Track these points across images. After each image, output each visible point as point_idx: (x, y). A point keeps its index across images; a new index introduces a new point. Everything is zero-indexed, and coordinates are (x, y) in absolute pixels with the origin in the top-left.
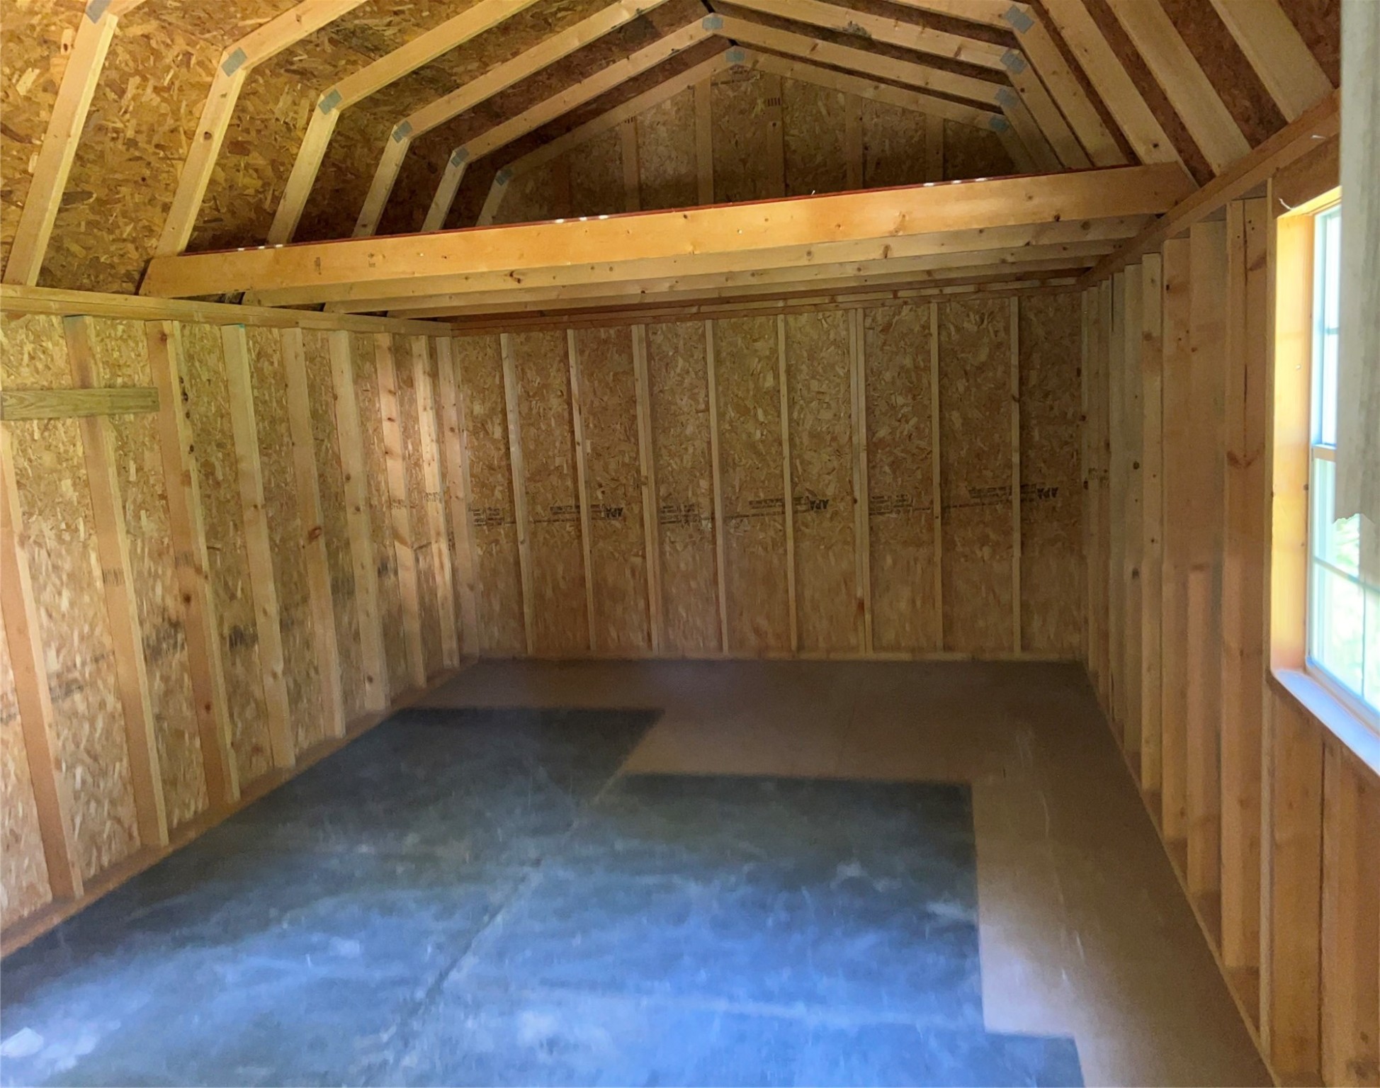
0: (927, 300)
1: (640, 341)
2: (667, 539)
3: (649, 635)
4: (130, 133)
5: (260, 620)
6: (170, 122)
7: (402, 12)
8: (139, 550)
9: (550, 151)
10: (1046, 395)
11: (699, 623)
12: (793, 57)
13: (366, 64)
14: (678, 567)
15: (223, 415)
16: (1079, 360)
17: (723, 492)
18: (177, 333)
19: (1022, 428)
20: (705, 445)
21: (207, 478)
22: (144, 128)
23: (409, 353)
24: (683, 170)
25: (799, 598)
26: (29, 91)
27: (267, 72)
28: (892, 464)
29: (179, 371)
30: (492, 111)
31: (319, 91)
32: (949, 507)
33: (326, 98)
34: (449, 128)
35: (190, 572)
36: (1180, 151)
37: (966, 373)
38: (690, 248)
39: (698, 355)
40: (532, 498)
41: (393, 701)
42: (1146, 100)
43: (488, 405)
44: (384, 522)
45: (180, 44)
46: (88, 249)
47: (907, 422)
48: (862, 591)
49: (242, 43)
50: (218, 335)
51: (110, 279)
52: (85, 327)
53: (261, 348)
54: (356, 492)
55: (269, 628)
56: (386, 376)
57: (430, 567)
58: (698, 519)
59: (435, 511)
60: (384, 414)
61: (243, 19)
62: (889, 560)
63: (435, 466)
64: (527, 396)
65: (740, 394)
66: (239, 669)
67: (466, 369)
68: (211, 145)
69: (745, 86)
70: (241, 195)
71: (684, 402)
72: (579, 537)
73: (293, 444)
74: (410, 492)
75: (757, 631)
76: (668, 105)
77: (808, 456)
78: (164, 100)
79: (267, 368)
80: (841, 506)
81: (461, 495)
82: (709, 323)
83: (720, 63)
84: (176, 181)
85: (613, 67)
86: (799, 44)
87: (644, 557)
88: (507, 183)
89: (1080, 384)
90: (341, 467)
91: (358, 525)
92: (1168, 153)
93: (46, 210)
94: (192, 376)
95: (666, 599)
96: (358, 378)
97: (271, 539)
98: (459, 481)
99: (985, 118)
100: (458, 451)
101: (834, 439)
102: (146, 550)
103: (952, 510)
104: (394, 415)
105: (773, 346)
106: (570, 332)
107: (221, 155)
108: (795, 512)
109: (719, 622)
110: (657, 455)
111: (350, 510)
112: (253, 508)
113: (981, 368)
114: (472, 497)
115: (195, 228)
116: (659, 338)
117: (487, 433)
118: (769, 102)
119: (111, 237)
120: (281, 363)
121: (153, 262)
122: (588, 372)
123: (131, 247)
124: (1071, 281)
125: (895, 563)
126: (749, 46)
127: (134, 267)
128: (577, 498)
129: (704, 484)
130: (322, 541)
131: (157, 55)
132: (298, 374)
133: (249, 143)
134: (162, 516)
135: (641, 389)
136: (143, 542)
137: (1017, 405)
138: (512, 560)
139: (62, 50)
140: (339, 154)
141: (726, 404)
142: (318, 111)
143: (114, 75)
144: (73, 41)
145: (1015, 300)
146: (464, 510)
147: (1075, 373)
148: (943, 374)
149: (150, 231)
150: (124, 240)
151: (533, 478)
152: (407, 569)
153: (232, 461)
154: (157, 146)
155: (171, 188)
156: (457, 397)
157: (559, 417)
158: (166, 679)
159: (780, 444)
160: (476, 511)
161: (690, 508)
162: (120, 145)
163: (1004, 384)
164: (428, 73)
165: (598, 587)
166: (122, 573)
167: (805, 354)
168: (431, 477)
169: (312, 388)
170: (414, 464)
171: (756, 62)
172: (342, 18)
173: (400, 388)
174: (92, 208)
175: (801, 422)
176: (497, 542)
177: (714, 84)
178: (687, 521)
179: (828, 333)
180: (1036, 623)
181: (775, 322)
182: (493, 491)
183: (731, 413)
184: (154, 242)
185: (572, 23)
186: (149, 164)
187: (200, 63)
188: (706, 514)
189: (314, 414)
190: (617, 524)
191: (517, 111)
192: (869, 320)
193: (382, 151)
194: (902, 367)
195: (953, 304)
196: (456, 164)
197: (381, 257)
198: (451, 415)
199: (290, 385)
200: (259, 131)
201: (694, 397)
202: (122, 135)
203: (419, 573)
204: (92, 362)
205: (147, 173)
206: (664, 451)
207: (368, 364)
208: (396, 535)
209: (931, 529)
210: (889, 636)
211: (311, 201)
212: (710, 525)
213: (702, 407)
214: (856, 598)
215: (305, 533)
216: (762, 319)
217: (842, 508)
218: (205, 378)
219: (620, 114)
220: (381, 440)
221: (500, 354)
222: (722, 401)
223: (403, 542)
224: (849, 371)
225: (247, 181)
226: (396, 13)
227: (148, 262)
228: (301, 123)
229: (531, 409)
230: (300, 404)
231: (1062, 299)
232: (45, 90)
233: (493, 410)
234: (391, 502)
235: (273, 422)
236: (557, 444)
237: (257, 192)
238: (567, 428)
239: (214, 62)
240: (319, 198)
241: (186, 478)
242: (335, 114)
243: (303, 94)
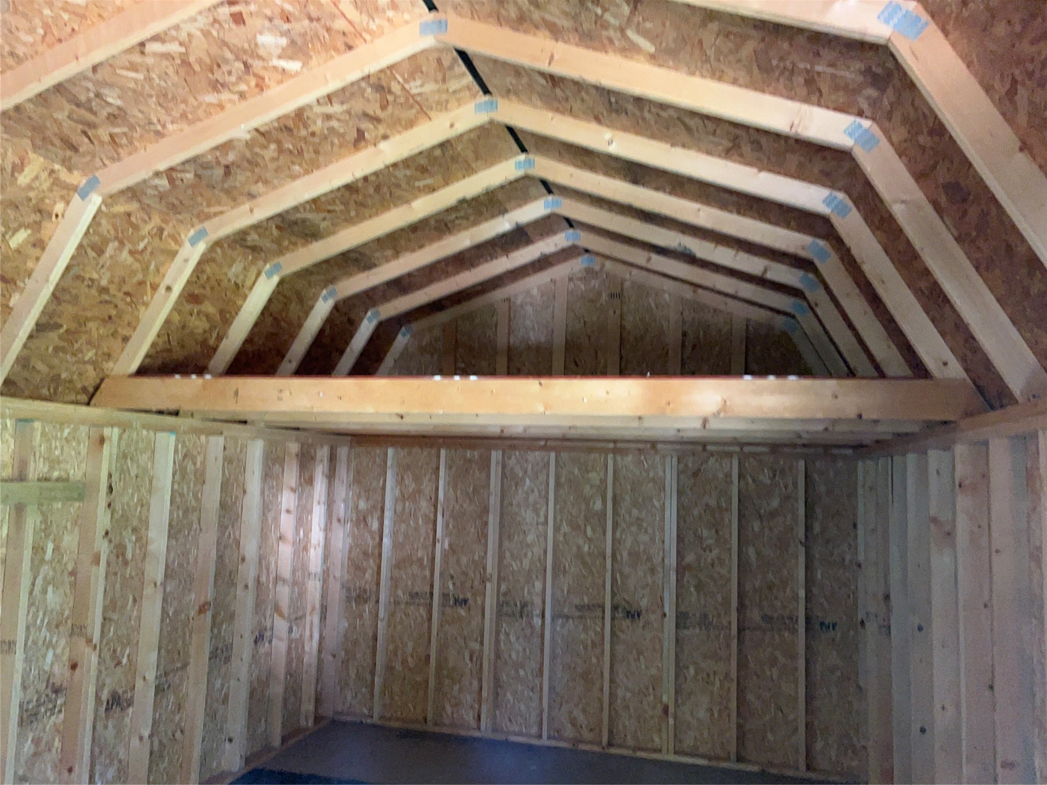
0: (730, 455)
1: (497, 463)
2: (503, 630)
3: (479, 716)
4: (104, 283)
5: (139, 684)
6: (140, 276)
7: (334, 211)
8: (39, 622)
9: (442, 317)
10: (828, 542)
11: (523, 707)
12: (632, 265)
13: (304, 245)
14: (510, 656)
15: (144, 504)
16: (855, 515)
17: (553, 595)
18: (115, 438)
19: (807, 568)
20: (542, 553)
21: (118, 557)
22: (116, 280)
23: (313, 458)
24: (543, 339)
25: (613, 695)
26: (21, 246)
27: (226, 245)
28: (696, 587)
29: (110, 467)
30: (401, 285)
31: (265, 262)
32: (744, 629)
33: (271, 267)
34: (367, 295)
35: (82, 642)
36: (967, 370)
37: (760, 516)
38: (541, 409)
39: (542, 477)
40: (395, 582)
41: (248, 760)
42: (936, 327)
43: (370, 502)
44: (268, 596)
45: (156, 221)
46: (51, 367)
47: (711, 551)
48: (667, 697)
49: (207, 225)
50: (153, 439)
51: (67, 391)
52: (33, 430)
53: (188, 451)
54: (249, 572)
55: (144, 694)
56: (291, 476)
57: (301, 636)
58: (530, 616)
59: (314, 588)
60: (284, 507)
61: (209, 206)
62: (692, 671)
63: (320, 550)
64: (403, 498)
65: (574, 513)
66: (110, 733)
67: (358, 472)
68: (169, 296)
69: (595, 283)
70: (192, 333)
71: (528, 515)
72: (430, 619)
73: (201, 530)
74: (294, 572)
75: (573, 722)
76: (535, 292)
77: (627, 570)
78: (136, 260)
79: (190, 467)
80: (653, 617)
81: (338, 574)
82: (553, 455)
83: (577, 265)
84: (138, 320)
85: (495, 262)
86: (638, 256)
87: (482, 644)
88: (408, 336)
89: (856, 536)
90: (239, 549)
91: (245, 601)
92: (955, 370)
93: (16, 336)
94: (122, 471)
95: (497, 683)
96: (267, 475)
97: (164, 611)
98: (338, 563)
99: (779, 320)
100: (341, 539)
101: (649, 559)
102: (46, 621)
103: (747, 632)
104: (292, 508)
105: (603, 476)
106: (443, 452)
107: (178, 302)
108: (613, 619)
109: (542, 711)
110: (501, 557)
111: (240, 587)
112: (153, 585)
113: (773, 515)
114: (346, 577)
115: (147, 356)
116: (512, 462)
117: (367, 524)
118: (612, 296)
119: (74, 359)
120: (203, 463)
121: (106, 381)
122: (454, 483)
123: (90, 368)
124: (849, 452)
125: (696, 673)
126: (598, 254)
127: (90, 384)
128: (432, 586)
129: (538, 585)
130: (209, 615)
131: (136, 227)
132: (215, 473)
133: (204, 296)
134: (68, 591)
135: (494, 501)
136: (44, 615)
137: (804, 549)
138: (371, 635)
139: (54, 217)
140: (275, 308)
141: (561, 520)
142: (263, 276)
143: (96, 239)
144: (64, 211)
145: (801, 464)
146: (338, 586)
147: (852, 527)
148: (741, 516)
149: (108, 356)
150: (85, 363)
151: (399, 565)
152: (281, 639)
153: (142, 542)
154: (127, 294)
155: (133, 326)
156: (347, 494)
157: (426, 516)
158: (36, 742)
159: (605, 558)
160: (348, 590)
161: (524, 605)
162: (94, 292)
163: (792, 529)
164: (353, 255)
165: (439, 668)
166: (14, 643)
167: (629, 487)
168: (315, 557)
169: (225, 486)
170: (302, 547)
171: (603, 265)
172: (287, 212)
173: (301, 484)
174: (61, 337)
175: (622, 543)
176: (361, 617)
177: (571, 279)
178: (522, 616)
179: (647, 471)
180: (819, 745)
181: (606, 459)
182: (364, 574)
183: (565, 528)
184: (110, 364)
185: (466, 228)
186: (116, 306)
187: (170, 236)
188: (537, 612)
189: (223, 505)
190: (463, 612)
191: (420, 287)
192: (682, 466)
193: (312, 307)
194: (707, 505)
195: (751, 460)
196: (370, 320)
197: (288, 393)
198: (341, 509)
199: (207, 481)
200: (212, 288)
201: (536, 512)
202: (96, 283)
203: (290, 641)
204: (32, 458)
205: (113, 312)
206: (507, 554)
207: (277, 466)
208: (277, 609)
209: (728, 646)
210: (689, 741)
211: (249, 340)
212: (540, 622)
213: (542, 519)
214: (661, 702)
215: (197, 608)
216: (597, 455)
217: (653, 620)
218: (133, 474)
219: (498, 295)
220: (278, 526)
221: (385, 463)
222: (559, 518)
223: (281, 615)
224: (664, 504)
225: (197, 323)
226: (329, 211)
227: (102, 380)
228: (248, 283)
229: (404, 508)
230: (212, 496)
231: (840, 464)
232: (34, 245)
233: (374, 507)
234: (277, 579)
235: (186, 512)
236: (422, 539)
237: (205, 332)
238: (431, 526)
239: (183, 236)
240: (256, 339)
241: (96, 560)
242: (276, 279)
243: (253, 262)
